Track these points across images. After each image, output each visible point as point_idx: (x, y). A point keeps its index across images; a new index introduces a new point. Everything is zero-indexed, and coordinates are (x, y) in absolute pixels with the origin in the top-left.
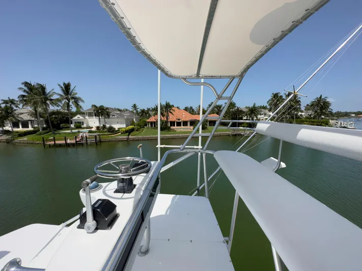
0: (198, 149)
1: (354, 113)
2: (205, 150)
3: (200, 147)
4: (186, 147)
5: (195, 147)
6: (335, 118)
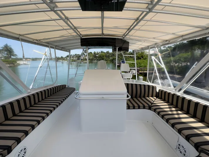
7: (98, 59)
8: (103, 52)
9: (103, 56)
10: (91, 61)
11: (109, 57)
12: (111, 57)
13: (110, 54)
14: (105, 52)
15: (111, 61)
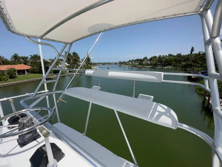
0: (45, 92)
1: (98, 63)
2: (55, 91)
3: (46, 90)
4: (38, 92)
5: (43, 92)
6: (93, 65)
7: (163, 65)
8: (172, 55)
9: (171, 61)
10: (153, 67)
11: (180, 61)
12: (184, 61)
13: (183, 58)
14: (175, 55)
15: (183, 67)
